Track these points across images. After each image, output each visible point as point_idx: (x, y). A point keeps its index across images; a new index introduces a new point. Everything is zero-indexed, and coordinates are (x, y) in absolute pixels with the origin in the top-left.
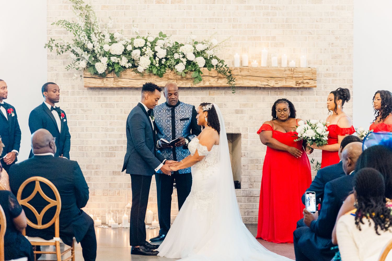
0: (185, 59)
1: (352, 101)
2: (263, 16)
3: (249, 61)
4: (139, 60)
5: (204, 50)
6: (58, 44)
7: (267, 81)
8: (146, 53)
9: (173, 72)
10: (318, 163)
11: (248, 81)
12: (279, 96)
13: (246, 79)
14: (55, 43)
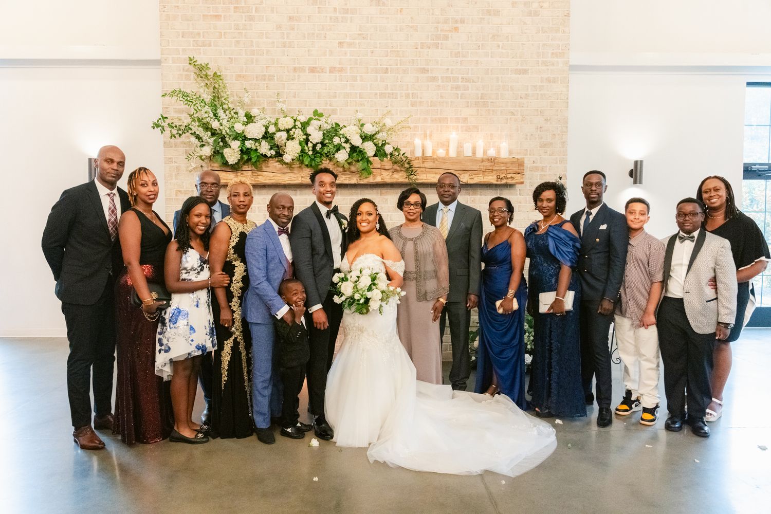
0: (348, 144)
2: (451, 90)
3: (433, 150)
4: (285, 146)
5: (373, 135)
6: (172, 123)
8: (295, 136)
9: (333, 163)
11: (433, 175)
13: (430, 172)
14: (167, 121)
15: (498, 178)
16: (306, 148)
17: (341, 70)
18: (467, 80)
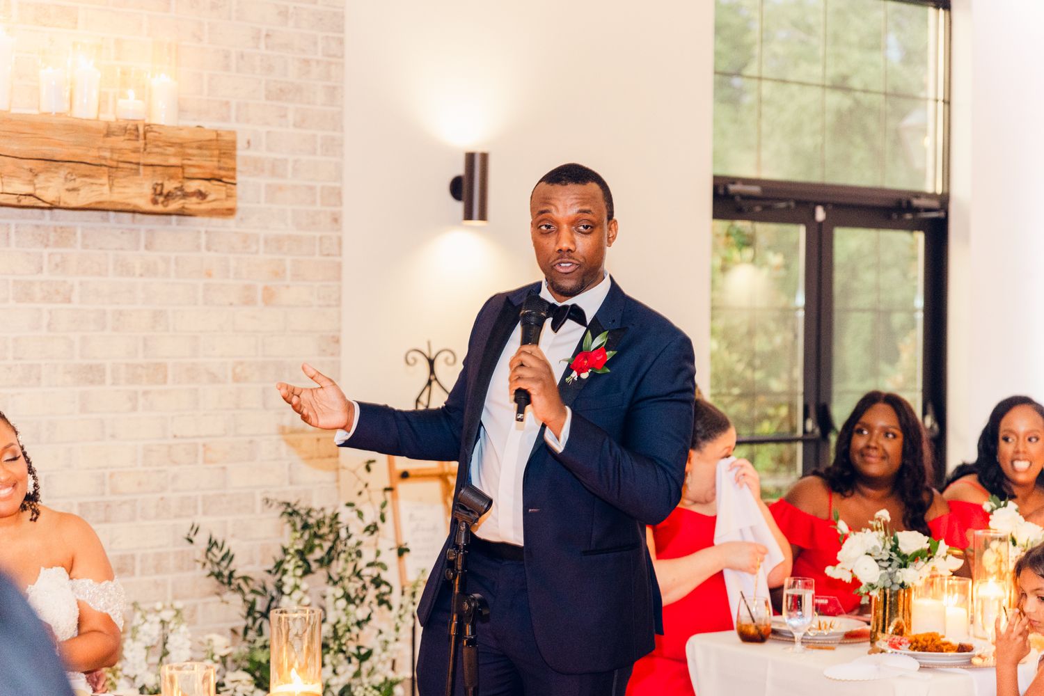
1: (339, 278)
7: (30, 176)
10: (213, 541)
12: (55, 250)
15: (160, 195)
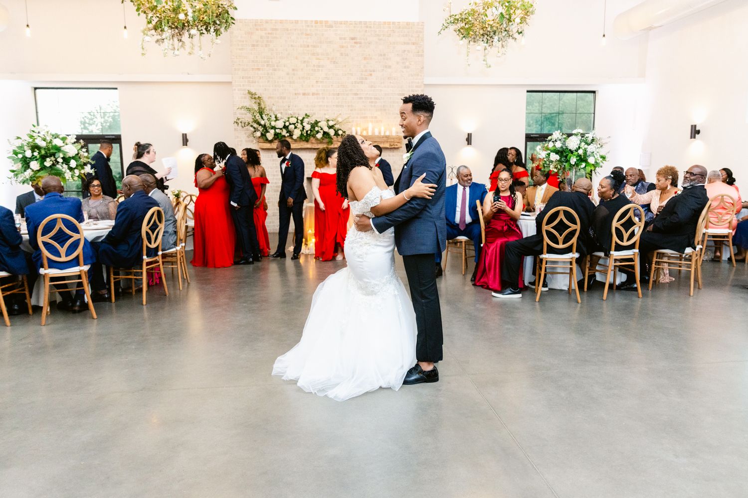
0: (322, 130)
2: (369, 103)
3: (361, 132)
4: (294, 132)
5: (334, 125)
6: (242, 121)
8: (298, 127)
9: (315, 139)
14: (240, 120)
15: (390, 145)
16: (303, 132)
17: (317, 94)
18: (376, 98)
